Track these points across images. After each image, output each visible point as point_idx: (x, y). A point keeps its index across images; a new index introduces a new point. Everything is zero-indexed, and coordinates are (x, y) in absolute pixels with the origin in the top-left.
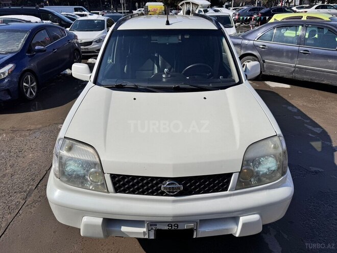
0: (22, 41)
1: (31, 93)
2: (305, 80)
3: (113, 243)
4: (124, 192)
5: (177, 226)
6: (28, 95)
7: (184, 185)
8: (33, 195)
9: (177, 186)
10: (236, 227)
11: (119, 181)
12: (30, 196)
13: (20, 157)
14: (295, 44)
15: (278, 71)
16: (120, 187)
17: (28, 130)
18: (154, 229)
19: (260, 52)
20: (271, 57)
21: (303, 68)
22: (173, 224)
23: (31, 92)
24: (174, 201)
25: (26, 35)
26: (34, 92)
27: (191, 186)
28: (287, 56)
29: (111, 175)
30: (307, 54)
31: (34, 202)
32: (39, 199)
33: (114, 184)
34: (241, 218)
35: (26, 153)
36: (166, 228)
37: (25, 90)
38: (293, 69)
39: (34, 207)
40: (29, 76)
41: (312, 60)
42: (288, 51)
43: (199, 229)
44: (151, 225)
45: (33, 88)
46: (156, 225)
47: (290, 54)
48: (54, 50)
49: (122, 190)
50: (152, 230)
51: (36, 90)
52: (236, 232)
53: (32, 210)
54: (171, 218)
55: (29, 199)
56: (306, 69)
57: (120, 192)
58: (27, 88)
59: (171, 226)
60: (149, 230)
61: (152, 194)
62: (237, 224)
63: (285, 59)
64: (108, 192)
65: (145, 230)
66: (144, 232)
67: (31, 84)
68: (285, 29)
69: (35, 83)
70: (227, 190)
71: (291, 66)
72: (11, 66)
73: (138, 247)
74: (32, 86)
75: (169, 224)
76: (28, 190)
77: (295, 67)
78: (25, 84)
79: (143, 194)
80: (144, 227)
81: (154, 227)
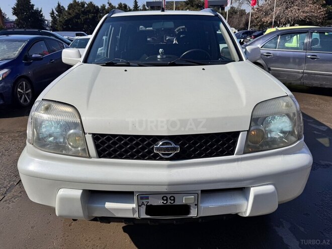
0: (20, 49)
1: (25, 100)
2: (314, 86)
3: (100, 238)
4: (109, 156)
5: (174, 200)
6: (22, 101)
7: (182, 146)
8: (13, 190)
9: (173, 146)
10: (246, 202)
11: (103, 143)
12: (10, 191)
13: (5, 155)
14: (301, 50)
15: (285, 78)
16: (104, 150)
17: (17, 132)
18: (145, 204)
19: (265, 60)
20: (277, 65)
21: (312, 74)
22: (168, 196)
23: (25, 98)
24: (169, 166)
25: (24, 44)
26: (29, 99)
27: (190, 147)
28: (294, 62)
29: (94, 135)
30: (315, 58)
31: (14, 197)
32: (20, 195)
33: (97, 147)
34: (252, 189)
35: (12, 152)
36: (160, 202)
37: (19, 96)
38: (301, 75)
39: (13, 202)
40: (24, 83)
41: (321, 64)
42: (295, 58)
43: (200, 205)
44: (142, 198)
45: (28, 94)
46: (147, 198)
47: (297, 60)
48: (52, 60)
49: (107, 154)
50: (143, 206)
51: (30, 97)
52: (247, 209)
53: (10, 206)
54: (166, 187)
55: (8, 195)
56: (315, 74)
57: (105, 157)
58: (21, 94)
59: (167, 200)
60: (139, 206)
61: (143, 158)
62: (247, 199)
63: (292, 65)
64: (90, 157)
65: (134, 205)
66: (133, 208)
67: (26, 91)
68: (290, 36)
69: (30, 90)
70: (233, 154)
71: (299, 73)
72: (5, 71)
73: (129, 243)
74: (27, 92)
75: (164, 195)
76: (9, 185)
77: (303, 73)
78: (19, 90)
79: (133, 159)
80: (133, 202)
81: (144, 201)
